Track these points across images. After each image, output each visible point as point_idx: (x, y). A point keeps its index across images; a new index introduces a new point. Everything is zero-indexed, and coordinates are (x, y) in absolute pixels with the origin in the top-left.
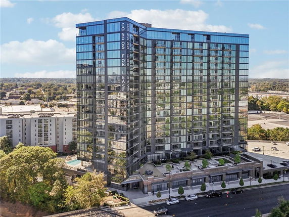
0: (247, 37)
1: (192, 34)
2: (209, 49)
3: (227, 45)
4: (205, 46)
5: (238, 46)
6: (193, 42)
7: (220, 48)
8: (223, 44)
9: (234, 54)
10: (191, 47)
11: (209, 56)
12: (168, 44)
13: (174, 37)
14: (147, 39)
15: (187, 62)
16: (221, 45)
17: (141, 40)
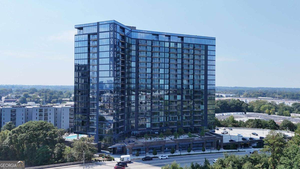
0: (214, 39)
1: (169, 36)
2: (182, 48)
3: (198, 45)
4: (179, 46)
5: (206, 46)
6: (170, 42)
7: (191, 47)
8: (194, 44)
9: (203, 52)
10: (168, 46)
11: (182, 53)
12: (149, 43)
13: (154, 38)
14: (132, 39)
15: (164, 58)
16: (193, 45)
17: (127, 39)
